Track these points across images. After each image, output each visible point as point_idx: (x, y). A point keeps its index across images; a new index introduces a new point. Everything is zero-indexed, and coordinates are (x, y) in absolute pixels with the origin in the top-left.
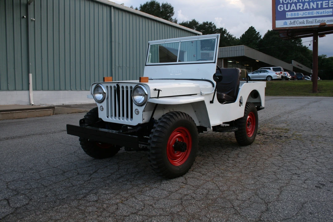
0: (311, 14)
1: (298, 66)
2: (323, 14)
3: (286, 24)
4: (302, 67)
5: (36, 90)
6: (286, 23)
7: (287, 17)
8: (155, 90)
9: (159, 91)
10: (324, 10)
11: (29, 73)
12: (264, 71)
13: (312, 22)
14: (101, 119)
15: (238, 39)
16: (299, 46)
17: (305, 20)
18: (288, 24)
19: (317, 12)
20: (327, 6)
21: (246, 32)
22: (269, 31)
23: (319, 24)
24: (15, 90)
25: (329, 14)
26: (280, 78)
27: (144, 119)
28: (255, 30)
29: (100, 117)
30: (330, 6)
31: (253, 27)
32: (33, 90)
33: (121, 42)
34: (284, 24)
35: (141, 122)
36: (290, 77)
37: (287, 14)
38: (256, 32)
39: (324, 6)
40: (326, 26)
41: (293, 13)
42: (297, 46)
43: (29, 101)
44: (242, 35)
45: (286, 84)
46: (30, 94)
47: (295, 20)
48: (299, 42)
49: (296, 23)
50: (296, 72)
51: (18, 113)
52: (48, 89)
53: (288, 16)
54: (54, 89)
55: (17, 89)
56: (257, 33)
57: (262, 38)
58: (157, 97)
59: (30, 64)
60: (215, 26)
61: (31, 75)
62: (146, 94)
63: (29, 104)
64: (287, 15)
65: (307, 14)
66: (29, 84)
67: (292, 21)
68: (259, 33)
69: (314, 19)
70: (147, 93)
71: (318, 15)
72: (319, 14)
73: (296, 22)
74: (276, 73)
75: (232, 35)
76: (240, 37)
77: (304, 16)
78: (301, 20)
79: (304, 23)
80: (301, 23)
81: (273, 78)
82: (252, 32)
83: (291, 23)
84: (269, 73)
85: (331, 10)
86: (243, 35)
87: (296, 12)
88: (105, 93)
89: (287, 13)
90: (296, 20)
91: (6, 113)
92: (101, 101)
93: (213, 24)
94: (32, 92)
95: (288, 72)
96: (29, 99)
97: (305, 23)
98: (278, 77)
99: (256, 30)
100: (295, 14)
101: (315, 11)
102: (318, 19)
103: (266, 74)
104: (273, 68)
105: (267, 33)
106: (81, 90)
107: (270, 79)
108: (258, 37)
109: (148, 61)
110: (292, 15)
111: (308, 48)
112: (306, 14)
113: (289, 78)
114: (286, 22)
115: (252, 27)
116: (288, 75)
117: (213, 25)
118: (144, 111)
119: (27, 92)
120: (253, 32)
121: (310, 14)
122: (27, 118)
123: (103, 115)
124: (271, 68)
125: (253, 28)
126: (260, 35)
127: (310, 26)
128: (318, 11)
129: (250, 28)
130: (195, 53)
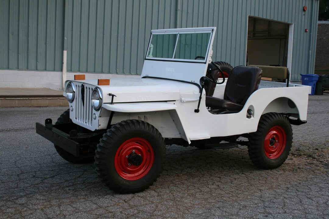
5: (71, 71)
8: (110, 95)
9: (113, 96)
11: (64, 50)
14: (71, 120)
24: (46, 70)
27: (100, 125)
29: (71, 117)
32: (68, 71)
33: (190, 11)
35: (98, 129)
43: (61, 85)
46: (64, 76)
51: (38, 100)
52: (87, 71)
54: (95, 72)
55: (47, 69)
58: (111, 102)
59: (65, 38)
61: (65, 52)
62: (101, 99)
63: (61, 88)
66: (62, 63)
70: (101, 97)
88: (74, 92)
91: (23, 99)
92: (72, 101)
94: (66, 74)
96: (61, 82)
106: (130, 73)
109: (149, 54)
118: (100, 117)
119: (59, 73)
122: (48, 106)
123: (72, 116)
130: (307, 27)
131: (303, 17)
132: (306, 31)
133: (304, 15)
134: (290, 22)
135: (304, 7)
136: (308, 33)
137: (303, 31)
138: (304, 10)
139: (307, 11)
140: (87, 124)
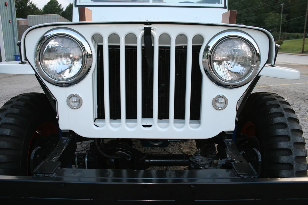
14: (70, 132)
15: (40, 9)
21: (48, 3)
28: (57, 2)
44: (45, 6)
56: (59, 5)
57: (64, 10)
62: (258, 55)
68: (61, 5)
75: (35, 5)
76: (43, 8)
82: (54, 4)
86: (46, 6)
99: (58, 2)
105: (69, 6)
108: (60, 9)
120: (56, 4)
126: (62, 7)
130: (10, 19)
131: (6, 10)
132: (10, 22)
133: (7, 9)
135: (5, 3)
137: (8, 22)
138: (6, 5)
139: (8, 6)
140: (175, 128)
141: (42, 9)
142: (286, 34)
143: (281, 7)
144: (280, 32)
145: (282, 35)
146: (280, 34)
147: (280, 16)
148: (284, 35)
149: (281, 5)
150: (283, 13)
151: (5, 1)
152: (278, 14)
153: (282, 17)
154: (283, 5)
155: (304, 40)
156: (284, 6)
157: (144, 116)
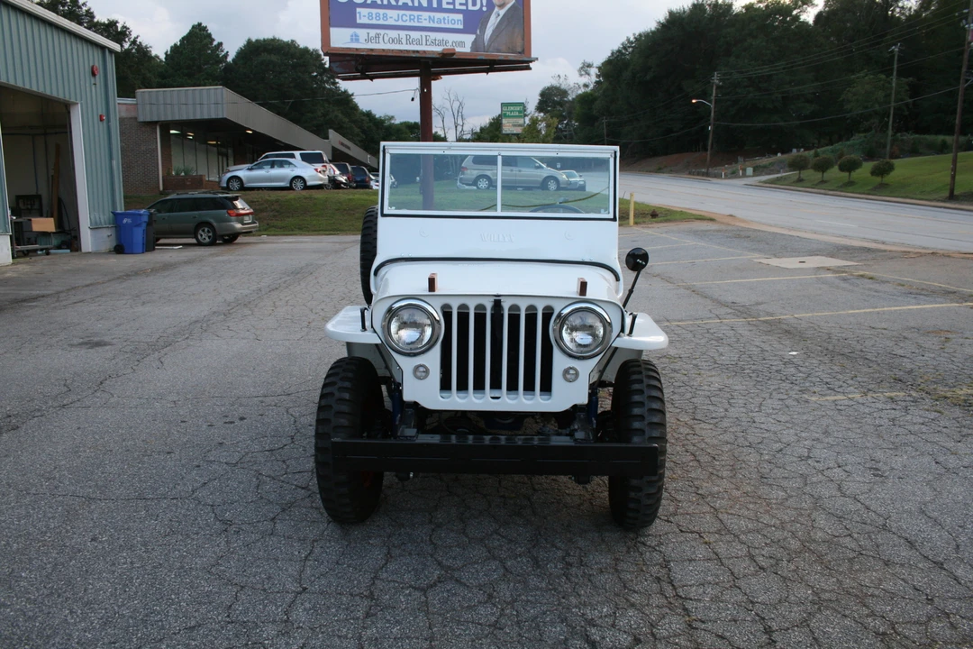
0: (416, 20)
1: (342, 144)
2: (442, 26)
3: (357, 40)
4: (349, 148)
6: (355, 38)
7: (358, 21)
10: (445, 15)
12: (281, 164)
13: (419, 43)
15: (159, 57)
16: (330, 89)
17: (403, 34)
18: (362, 39)
19: (430, 17)
20: (451, 7)
21: (183, 38)
22: (249, 42)
23: (439, 49)
25: (456, 26)
26: (326, 182)
28: (210, 35)
30: (458, 7)
31: (204, 25)
34: (352, 40)
36: (345, 178)
37: (359, 13)
38: (214, 40)
39: (445, 6)
40: (455, 57)
41: (374, 11)
42: (325, 88)
44: (172, 47)
45: (350, 200)
47: (378, 31)
48: (329, 78)
49: (381, 39)
50: (350, 165)
53: (360, 18)
56: (215, 43)
57: (230, 59)
60: (92, 13)
64: (358, 15)
65: (408, 18)
67: (373, 32)
68: (220, 44)
69: (424, 34)
71: (432, 25)
72: (434, 22)
73: (381, 37)
74: (316, 170)
75: (146, 47)
76: (166, 53)
77: (400, 23)
78: (393, 34)
79: (400, 42)
80: (393, 41)
81: (309, 183)
82: (201, 40)
83: (368, 40)
84: (295, 169)
85: (460, 17)
86: (175, 48)
87: (381, 11)
89: (358, 10)
90: (382, 32)
92: (420, 351)
93: (84, 4)
95: (335, 165)
97: (404, 41)
98: (321, 179)
99: (213, 37)
100: (378, 16)
101: (425, 15)
102: (433, 35)
103: (288, 172)
104: (301, 154)
105: (245, 46)
107: (299, 185)
108: (218, 55)
109: (391, 203)
110: (370, 16)
111: (352, 95)
112: (404, 18)
113: (342, 183)
114: (356, 35)
115: (200, 24)
116: (334, 171)
117: (84, 9)
120: (205, 41)
121: (413, 20)
124: (297, 153)
125: (205, 29)
126: (225, 52)
127: (414, 52)
128: (432, 14)
129: (193, 27)
130: (102, 111)
131: (93, 87)
132: (101, 120)
133: (95, 84)
134: (73, 100)
135: (93, 68)
136: (105, 122)
137: (96, 119)
138: (94, 74)
139: (97, 77)
140: (524, 400)
141: (163, 57)
142: (909, 137)
143: (894, 56)
144: (890, 132)
145: (893, 141)
146: (890, 138)
147: (890, 83)
148: (902, 140)
149: (893, 51)
150: (900, 74)
151: (91, 64)
152: (883, 76)
153: (894, 85)
154: (897, 49)
155: (955, 161)
156: (900, 51)
157: (493, 387)
